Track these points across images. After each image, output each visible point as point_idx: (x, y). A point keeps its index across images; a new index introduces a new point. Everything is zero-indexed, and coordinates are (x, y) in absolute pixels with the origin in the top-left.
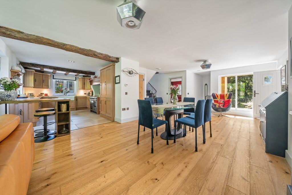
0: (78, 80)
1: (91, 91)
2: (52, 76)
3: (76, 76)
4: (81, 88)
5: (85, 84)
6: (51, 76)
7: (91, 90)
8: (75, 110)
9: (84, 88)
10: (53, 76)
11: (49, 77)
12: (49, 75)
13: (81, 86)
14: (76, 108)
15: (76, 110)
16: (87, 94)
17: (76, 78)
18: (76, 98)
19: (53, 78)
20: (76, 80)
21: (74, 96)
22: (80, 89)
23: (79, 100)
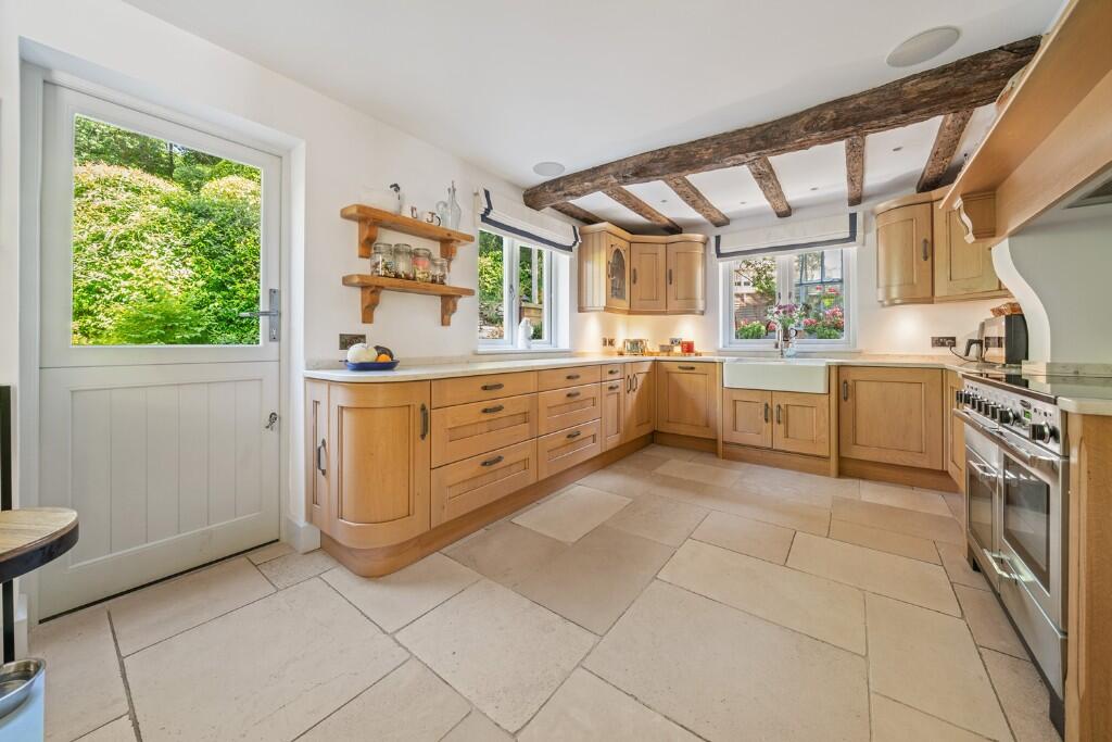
0: (871, 236)
1: (998, 312)
2: (713, 240)
3: (853, 210)
4: (895, 293)
5: (929, 250)
6: (705, 243)
7: (999, 303)
8: (826, 474)
9: (920, 293)
10: (718, 238)
11: (700, 250)
12: (699, 237)
13: (896, 280)
14: (840, 459)
15: (841, 473)
16: (961, 348)
17: (853, 217)
18: (843, 382)
19: (719, 255)
20: (852, 237)
21: (823, 363)
22: (892, 304)
23: (866, 394)
